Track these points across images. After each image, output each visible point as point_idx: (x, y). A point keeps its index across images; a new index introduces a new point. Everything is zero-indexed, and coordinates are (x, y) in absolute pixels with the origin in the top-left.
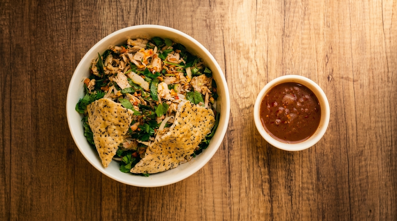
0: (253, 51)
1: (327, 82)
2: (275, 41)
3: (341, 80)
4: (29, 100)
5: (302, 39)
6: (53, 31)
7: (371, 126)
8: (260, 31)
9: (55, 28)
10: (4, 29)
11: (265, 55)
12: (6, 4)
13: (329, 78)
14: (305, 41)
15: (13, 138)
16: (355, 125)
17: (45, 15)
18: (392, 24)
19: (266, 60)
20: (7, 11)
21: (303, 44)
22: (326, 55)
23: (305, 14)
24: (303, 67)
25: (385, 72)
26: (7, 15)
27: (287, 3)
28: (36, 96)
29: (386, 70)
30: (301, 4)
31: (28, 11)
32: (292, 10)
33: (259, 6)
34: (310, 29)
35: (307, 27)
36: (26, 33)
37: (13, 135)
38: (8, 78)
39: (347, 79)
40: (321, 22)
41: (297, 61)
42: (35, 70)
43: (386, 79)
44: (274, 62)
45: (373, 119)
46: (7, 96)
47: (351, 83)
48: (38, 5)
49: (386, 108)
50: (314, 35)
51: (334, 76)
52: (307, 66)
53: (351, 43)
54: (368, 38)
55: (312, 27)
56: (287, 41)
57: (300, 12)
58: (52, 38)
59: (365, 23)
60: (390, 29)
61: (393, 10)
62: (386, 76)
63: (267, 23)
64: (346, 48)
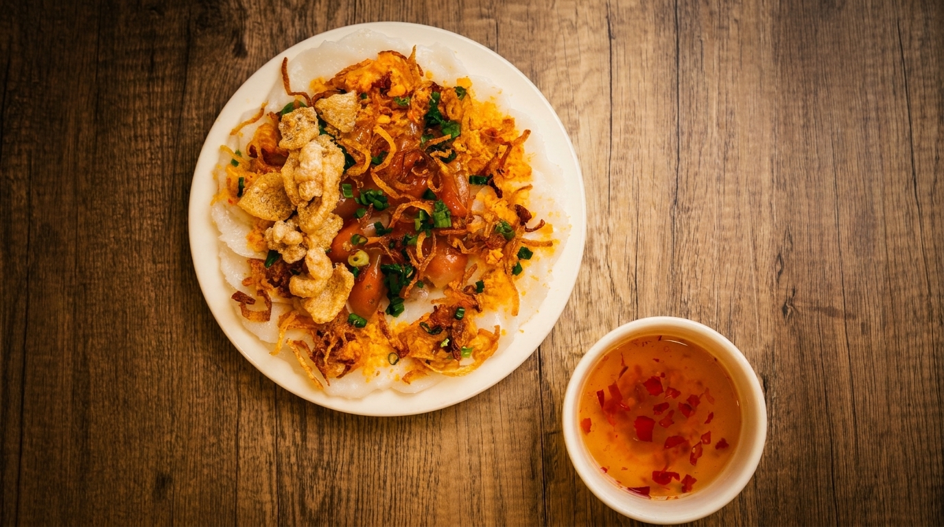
0: (604, 243)
1: (781, 319)
2: (653, 220)
3: (816, 314)
4: (68, 355)
5: (720, 216)
6: (130, 193)
7: (889, 427)
8: (621, 196)
9: (136, 188)
10: (14, 187)
11: (631, 252)
12: (23, 132)
13: (785, 310)
14: (727, 222)
15: (27, 447)
16: (850, 423)
17: (113, 156)
18: (936, 181)
19: (633, 264)
20: (25, 147)
21: (722, 228)
22: (776, 254)
23: (726, 159)
24: (724, 281)
25: (921, 295)
26: (25, 156)
27: (683, 133)
28: (85, 347)
29: (926, 292)
30: (715, 134)
31: (72, 147)
32: (695, 148)
33: (615, 140)
34: (738, 193)
35: (730, 187)
36: (67, 198)
37: (26, 439)
38: (22, 304)
39: (832, 312)
40: (766, 178)
41: (708, 268)
42: (85, 285)
43: (926, 313)
44: (652, 268)
45: (895, 409)
46: (17, 347)
47: (839, 323)
48: (97, 134)
49: (927, 384)
50: (747, 207)
51: (798, 304)
52: (731, 280)
53: (837, 225)
54: (879, 215)
55: (743, 189)
56: (684, 221)
57: (715, 155)
58: (128, 211)
59: (871, 181)
60: (931, 195)
61: (937, 150)
62: (925, 304)
63: (635, 179)
64: (825, 238)
